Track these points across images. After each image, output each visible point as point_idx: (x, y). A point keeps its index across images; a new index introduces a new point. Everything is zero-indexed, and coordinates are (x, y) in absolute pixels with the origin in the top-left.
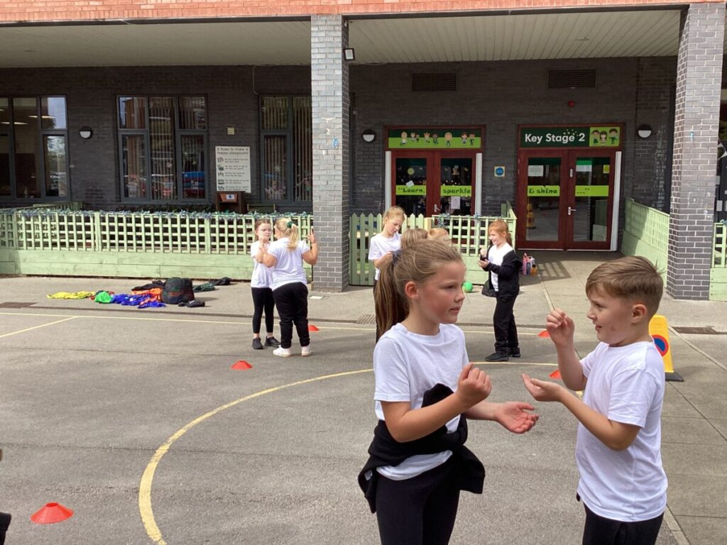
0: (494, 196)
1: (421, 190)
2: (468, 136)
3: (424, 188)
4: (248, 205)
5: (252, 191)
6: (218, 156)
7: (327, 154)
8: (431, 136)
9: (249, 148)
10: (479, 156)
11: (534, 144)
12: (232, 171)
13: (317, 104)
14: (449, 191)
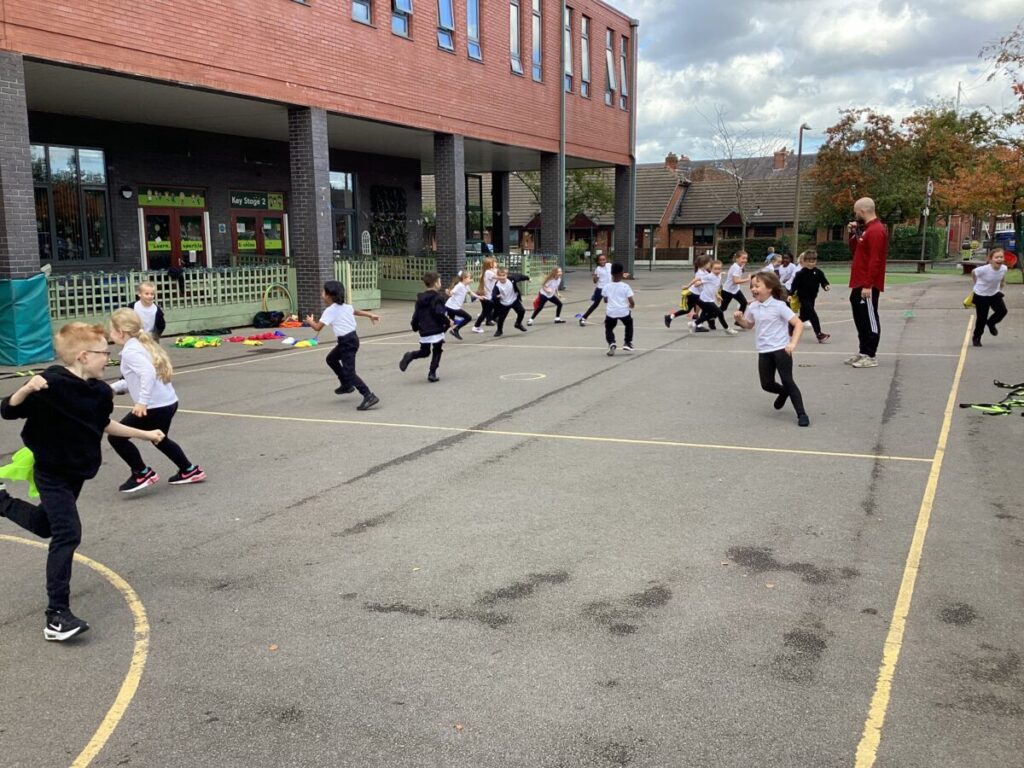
0: (220, 249)
1: (167, 246)
2: (195, 196)
3: (168, 243)
7: (324, 215)
8: (169, 195)
10: (207, 215)
11: (237, 205)
14: (187, 246)
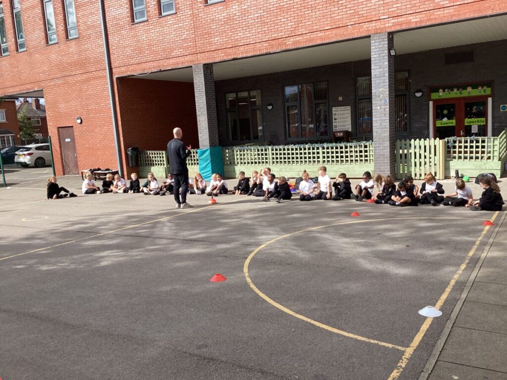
1: (452, 123)
2: (482, 88)
3: (454, 121)
4: (350, 138)
5: (352, 130)
6: (334, 113)
7: (380, 108)
8: (458, 90)
9: (350, 107)
10: (490, 100)
12: (341, 120)
13: (374, 82)
14: (470, 122)
